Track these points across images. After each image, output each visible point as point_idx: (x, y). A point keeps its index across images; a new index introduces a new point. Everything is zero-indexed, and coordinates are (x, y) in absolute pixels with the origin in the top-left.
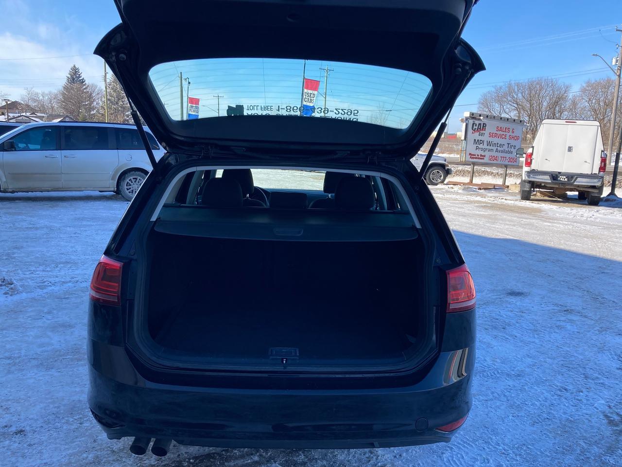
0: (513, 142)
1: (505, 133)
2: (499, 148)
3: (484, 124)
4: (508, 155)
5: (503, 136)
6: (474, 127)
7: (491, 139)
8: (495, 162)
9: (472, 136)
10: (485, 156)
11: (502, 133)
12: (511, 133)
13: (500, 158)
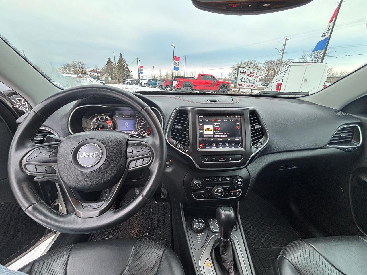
0: (256, 79)
1: (253, 75)
2: (250, 81)
3: (245, 70)
4: (253, 85)
5: (252, 76)
6: (241, 72)
7: (248, 77)
8: (248, 88)
9: (240, 76)
10: (244, 85)
11: (252, 75)
12: (255, 75)
13: (250, 86)
